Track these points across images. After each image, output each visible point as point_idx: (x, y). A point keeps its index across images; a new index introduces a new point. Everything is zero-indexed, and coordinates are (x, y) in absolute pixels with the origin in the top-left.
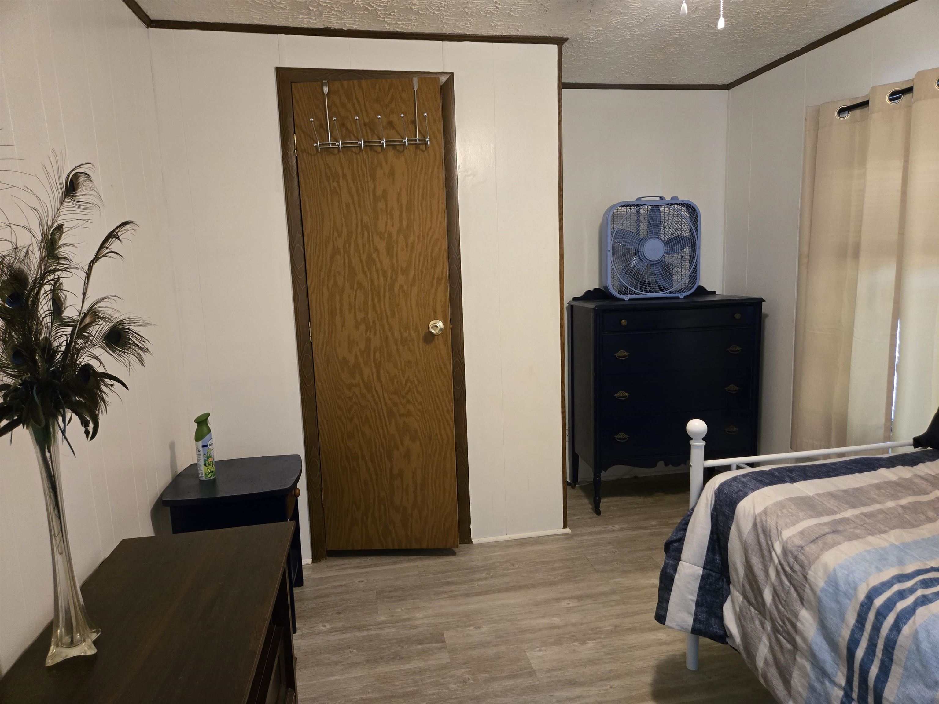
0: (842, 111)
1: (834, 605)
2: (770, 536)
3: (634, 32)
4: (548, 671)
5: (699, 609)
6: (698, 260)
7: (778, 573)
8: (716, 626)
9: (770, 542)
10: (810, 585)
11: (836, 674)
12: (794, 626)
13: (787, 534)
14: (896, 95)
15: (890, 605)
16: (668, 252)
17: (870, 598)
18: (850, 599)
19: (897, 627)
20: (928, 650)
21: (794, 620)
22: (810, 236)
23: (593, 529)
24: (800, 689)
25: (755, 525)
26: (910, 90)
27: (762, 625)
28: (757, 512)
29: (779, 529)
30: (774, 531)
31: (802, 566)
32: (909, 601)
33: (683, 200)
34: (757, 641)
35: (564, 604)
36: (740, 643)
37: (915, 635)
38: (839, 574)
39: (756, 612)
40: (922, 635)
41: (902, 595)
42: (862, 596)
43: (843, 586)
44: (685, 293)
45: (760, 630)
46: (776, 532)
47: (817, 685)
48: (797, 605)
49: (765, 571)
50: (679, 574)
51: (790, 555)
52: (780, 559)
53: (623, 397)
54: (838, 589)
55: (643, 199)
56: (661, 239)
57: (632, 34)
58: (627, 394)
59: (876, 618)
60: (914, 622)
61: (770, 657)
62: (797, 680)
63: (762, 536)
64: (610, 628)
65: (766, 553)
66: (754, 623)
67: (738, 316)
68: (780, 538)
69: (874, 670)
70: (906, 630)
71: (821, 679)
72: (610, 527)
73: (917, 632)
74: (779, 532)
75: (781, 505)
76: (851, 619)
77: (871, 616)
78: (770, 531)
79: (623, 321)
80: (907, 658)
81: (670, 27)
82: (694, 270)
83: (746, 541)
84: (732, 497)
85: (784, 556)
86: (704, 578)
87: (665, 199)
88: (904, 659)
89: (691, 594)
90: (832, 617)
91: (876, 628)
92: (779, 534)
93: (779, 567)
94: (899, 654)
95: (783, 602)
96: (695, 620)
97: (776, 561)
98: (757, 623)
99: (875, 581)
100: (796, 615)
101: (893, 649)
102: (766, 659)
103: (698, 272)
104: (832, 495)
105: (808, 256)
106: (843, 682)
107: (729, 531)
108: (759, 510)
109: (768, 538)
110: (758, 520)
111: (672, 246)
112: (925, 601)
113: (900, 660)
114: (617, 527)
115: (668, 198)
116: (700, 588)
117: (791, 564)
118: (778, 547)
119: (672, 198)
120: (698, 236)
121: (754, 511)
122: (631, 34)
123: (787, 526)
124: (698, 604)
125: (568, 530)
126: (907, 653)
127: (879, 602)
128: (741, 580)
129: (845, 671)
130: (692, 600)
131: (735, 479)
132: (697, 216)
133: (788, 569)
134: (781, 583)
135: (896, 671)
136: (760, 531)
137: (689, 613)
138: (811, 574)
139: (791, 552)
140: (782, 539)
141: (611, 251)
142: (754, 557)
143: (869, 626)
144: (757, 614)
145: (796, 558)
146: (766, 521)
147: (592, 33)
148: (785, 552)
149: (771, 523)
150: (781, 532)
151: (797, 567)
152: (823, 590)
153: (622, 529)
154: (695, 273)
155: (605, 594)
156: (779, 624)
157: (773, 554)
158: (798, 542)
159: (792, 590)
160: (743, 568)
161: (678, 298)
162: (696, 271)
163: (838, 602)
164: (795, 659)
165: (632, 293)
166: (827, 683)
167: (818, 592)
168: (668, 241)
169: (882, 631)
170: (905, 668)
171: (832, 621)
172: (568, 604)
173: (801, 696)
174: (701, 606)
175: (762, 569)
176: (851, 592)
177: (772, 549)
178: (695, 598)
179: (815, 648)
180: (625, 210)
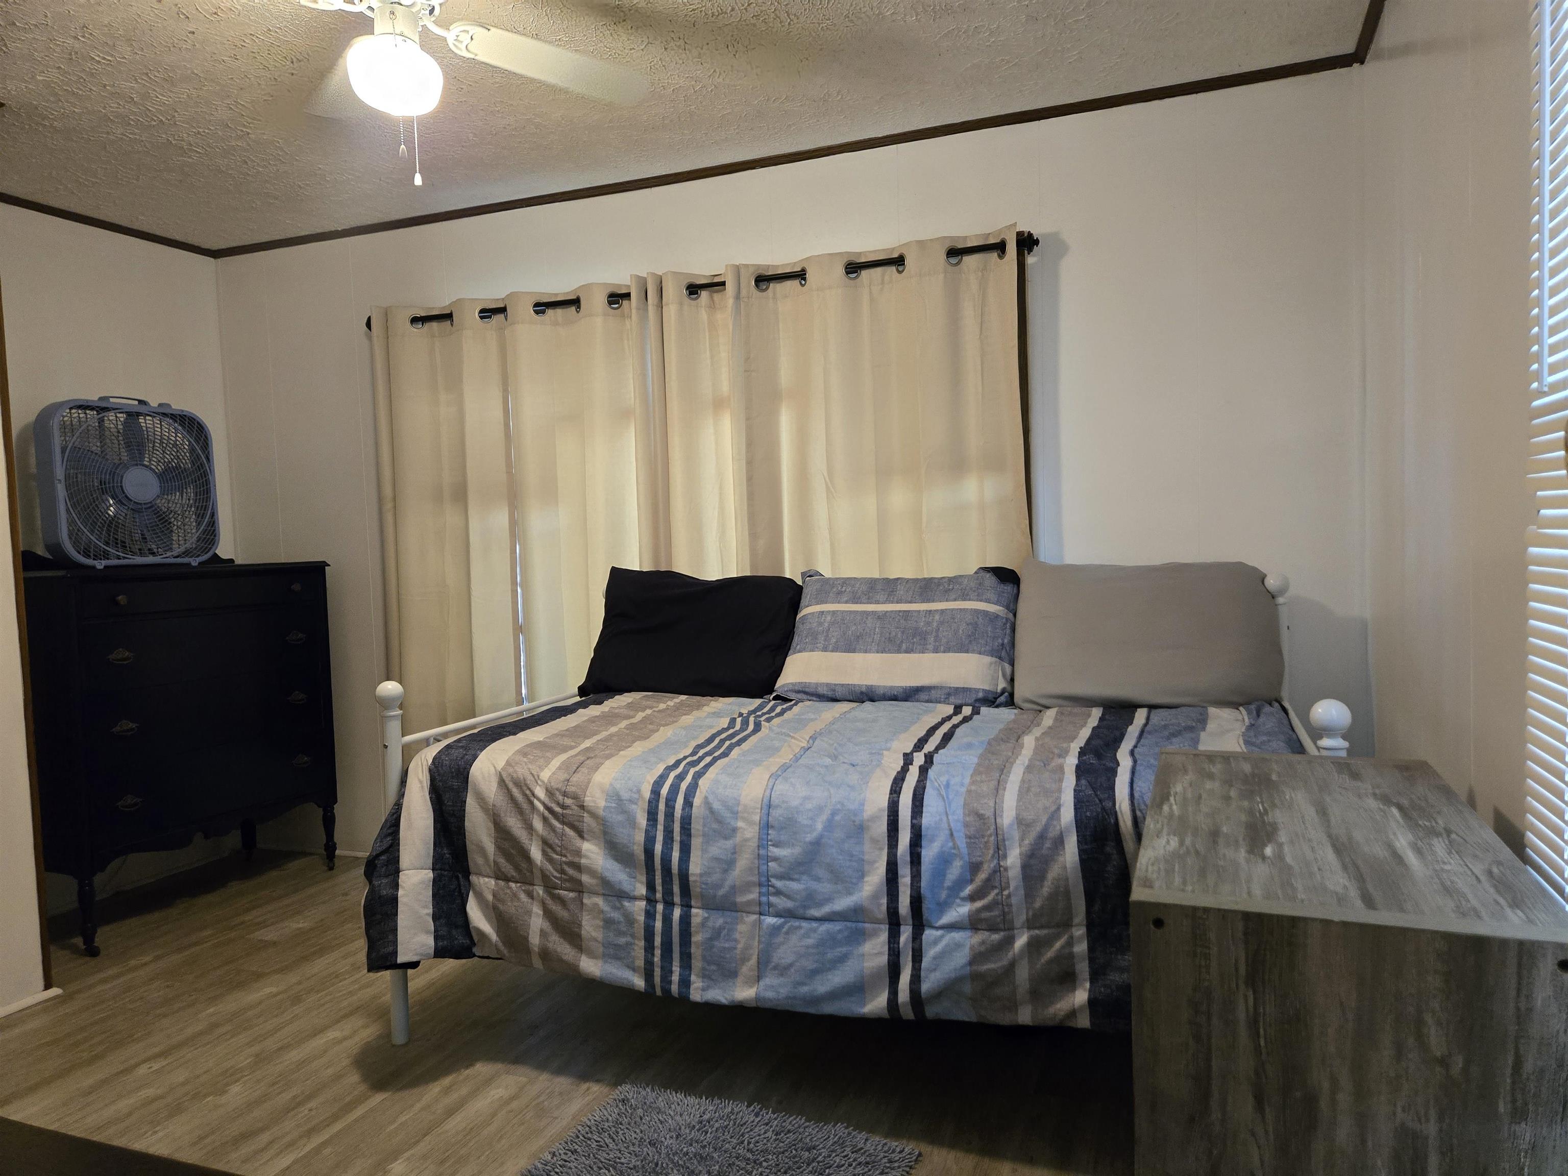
0: (415, 320)
1: (620, 818)
2: (526, 785)
3: (131, 133)
4: (195, 1144)
5: (437, 923)
6: (215, 507)
7: (545, 820)
8: (460, 937)
9: (528, 792)
10: (589, 812)
11: (635, 888)
12: (578, 867)
13: (545, 775)
14: (487, 313)
15: (675, 789)
16: (164, 491)
17: (656, 792)
18: (636, 804)
19: (688, 803)
20: (720, 807)
21: (576, 860)
22: (394, 473)
23: (102, 975)
24: (594, 934)
25: (502, 782)
26: (502, 310)
27: (530, 895)
28: (499, 768)
29: (535, 773)
30: (529, 778)
31: (575, 797)
32: (689, 778)
33: (183, 411)
34: (526, 917)
35: (143, 1070)
36: (498, 939)
37: (707, 802)
38: (618, 786)
39: (519, 884)
40: (711, 798)
41: (680, 778)
42: (647, 794)
43: (625, 795)
44: (200, 558)
45: (528, 902)
46: (532, 778)
47: (616, 915)
48: (578, 842)
49: (526, 829)
50: (403, 888)
51: (558, 793)
52: (546, 802)
53: (128, 731)
54: (621, 800)
55: (112, 400)
56: (151, 469)
57: (125, 135)
58: (134, 726)
59: (667, 805)
60: (701, 792)
61: (547, 926)
62: (590, 928)
63: (516, 792)
64: (250, 1060)
65: (525, 806)
66: (519, 899)
67: (297, 587)
68: (539, 782)
69: (676, 855)
70: (697, 801)
71: (618, 905)
72: (133, 963)
73: (706, 798)
74: (536, 777)
75: (523, 752)
76: (642, 820)
77: (662, 806)
78: (525, 780)
79: (120, 598)
80: (704, 826)
81: (191, 145)
82: (210, 522)
83: (494, 805)
84: (458, 765)
85: (550, 798)
86: (435, 881)
87: (149, 405)
88: (701, 828)
89: (426, 907)
90: (621, 830)
91: (669, 815)
92: (536, 778)
93: (546, 813)
94: (696, 826)
95: (558, 849)
96: (436, 938)
97: (541, 808)
98: (523, 896)
99: (652, 778)
100: (578, 853)
101: (690, 824)
102: (541, 930)
103: (216, 524)
104: (560, 735)
105: (394, 499)
106: (642, 890)
107: (465, 806)
108: (501, 764)
109: (525, 788)
110: (504, 776)
111: (170, 480)
112: (698, 775)
113: (698, 830)
114: (147, 959)
115: (154, 403)
116: (434, 896)
117: (561, 802)
118: (540, 792)
119: (160, 405)
120: (212, 468)
121: (495, 767)
122: (122, 134)
123: (541, 768)
124: (435, 917)
125: (55, 991)
126: (702, 820)
127: (664, 791)
128: (491, 858)
129: (644, 879)
130: (428, 914)
131: (448, 747)
132: (206, 437)
133: (558, 809)
134: (553, 829)
135: (696, 842)
136: (511, 785)
137: (427, 932)
138: (588, 801)
139: (557, 789)
140: (543, 782)
141: (63, 481)
142: (509, 819)
143: (661, 817)
144: (520, 886)
145: (565, 794)
146: (516, 772)
147: (57, 111)
148: (550, 792)
149: (521, 772)
150: (538, 776)
151: (568, 801)
152: (606, 808)
153: (157, 958)
154: (212, 526)
155: (201, 1033)
156: (555, 877)
157: (536, 802)
158: (563, 776)
159: (567, 830)
160: (491, 842)
161: (189, 564)
162: (214, 522)
163: (624, 812)
164: (582, 903)
165: (106, 556)
166: (626, 904)
167: (601, 813)
168: (164, 472)
169: (675, 814)
170: (704, 835)
171: (622, 834)
172: (150, 1068)
173: (596, 940)
174: (439, 919)
175: (522, 827)
176: (636, 796)
177: (532, 798)
178: (430, 911)
179: (608, 875)
180: (77, 415)
